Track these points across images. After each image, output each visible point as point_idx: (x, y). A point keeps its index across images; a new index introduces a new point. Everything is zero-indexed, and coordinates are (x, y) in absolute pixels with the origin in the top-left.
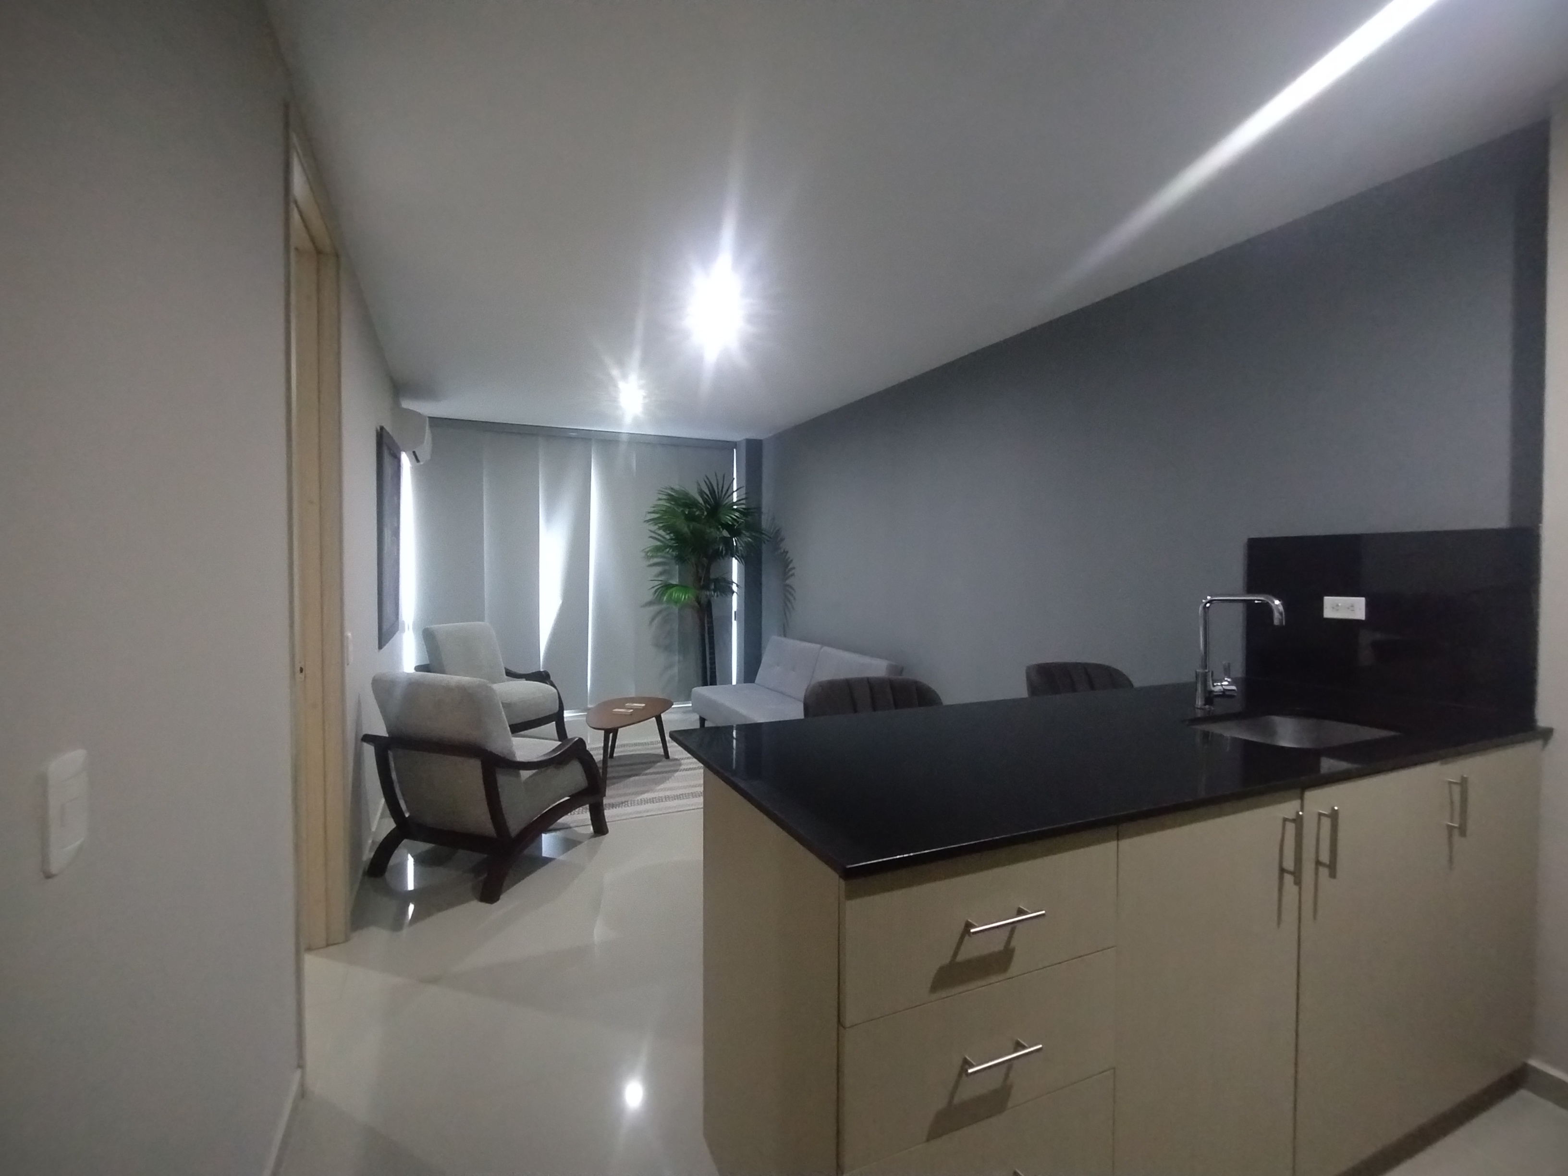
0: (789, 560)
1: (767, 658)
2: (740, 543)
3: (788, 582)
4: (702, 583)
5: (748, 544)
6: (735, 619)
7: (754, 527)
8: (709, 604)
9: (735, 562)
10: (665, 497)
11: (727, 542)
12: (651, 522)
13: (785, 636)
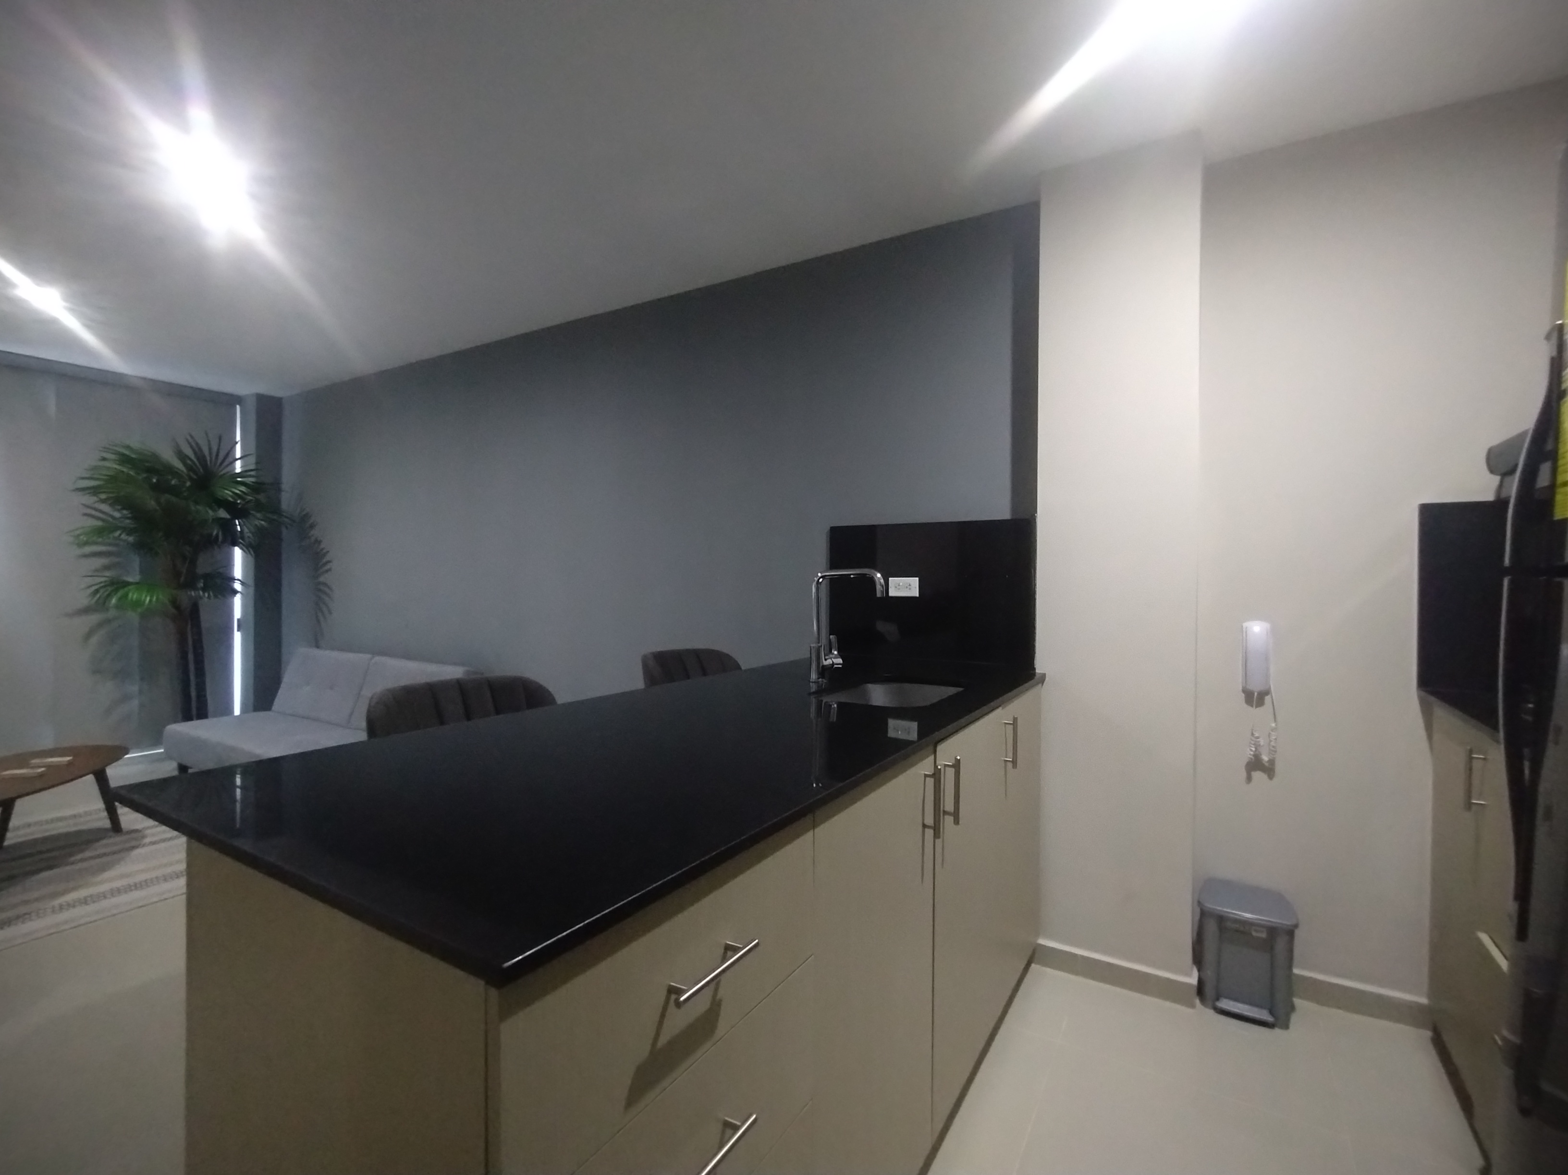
0: (324, 551)
1: (289, 677)
2: (248, 528)
3: (322, 579)
4: (182, 579)
5: (260, 531)
6: (238, 631)
7: (272, 508)
8: (194, 611)
9: (238, 553)
10: (113, 457)
11: (226, 526)
12: (87, 492)
13: (318, 646)
